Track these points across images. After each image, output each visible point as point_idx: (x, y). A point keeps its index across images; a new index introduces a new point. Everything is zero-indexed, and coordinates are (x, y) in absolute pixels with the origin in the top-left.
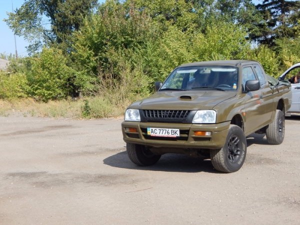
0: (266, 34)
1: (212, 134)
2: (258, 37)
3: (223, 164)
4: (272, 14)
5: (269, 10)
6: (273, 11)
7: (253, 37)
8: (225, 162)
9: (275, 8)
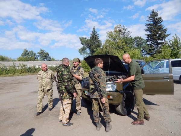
0: (152, 52)
1: (113, 98)
2: (149, 53)
3: (121, 112)
4: (154, 46)
5: (153, 45)
6: (154, 45)
7: (148, 54)
8: (122, 111)
9: (155, 45)
